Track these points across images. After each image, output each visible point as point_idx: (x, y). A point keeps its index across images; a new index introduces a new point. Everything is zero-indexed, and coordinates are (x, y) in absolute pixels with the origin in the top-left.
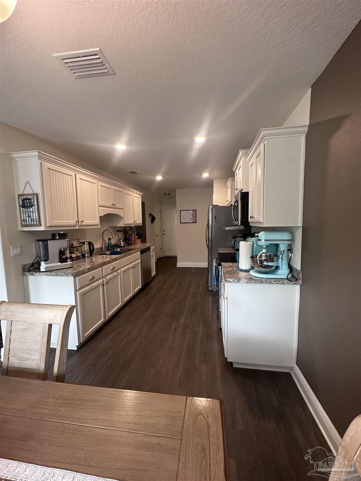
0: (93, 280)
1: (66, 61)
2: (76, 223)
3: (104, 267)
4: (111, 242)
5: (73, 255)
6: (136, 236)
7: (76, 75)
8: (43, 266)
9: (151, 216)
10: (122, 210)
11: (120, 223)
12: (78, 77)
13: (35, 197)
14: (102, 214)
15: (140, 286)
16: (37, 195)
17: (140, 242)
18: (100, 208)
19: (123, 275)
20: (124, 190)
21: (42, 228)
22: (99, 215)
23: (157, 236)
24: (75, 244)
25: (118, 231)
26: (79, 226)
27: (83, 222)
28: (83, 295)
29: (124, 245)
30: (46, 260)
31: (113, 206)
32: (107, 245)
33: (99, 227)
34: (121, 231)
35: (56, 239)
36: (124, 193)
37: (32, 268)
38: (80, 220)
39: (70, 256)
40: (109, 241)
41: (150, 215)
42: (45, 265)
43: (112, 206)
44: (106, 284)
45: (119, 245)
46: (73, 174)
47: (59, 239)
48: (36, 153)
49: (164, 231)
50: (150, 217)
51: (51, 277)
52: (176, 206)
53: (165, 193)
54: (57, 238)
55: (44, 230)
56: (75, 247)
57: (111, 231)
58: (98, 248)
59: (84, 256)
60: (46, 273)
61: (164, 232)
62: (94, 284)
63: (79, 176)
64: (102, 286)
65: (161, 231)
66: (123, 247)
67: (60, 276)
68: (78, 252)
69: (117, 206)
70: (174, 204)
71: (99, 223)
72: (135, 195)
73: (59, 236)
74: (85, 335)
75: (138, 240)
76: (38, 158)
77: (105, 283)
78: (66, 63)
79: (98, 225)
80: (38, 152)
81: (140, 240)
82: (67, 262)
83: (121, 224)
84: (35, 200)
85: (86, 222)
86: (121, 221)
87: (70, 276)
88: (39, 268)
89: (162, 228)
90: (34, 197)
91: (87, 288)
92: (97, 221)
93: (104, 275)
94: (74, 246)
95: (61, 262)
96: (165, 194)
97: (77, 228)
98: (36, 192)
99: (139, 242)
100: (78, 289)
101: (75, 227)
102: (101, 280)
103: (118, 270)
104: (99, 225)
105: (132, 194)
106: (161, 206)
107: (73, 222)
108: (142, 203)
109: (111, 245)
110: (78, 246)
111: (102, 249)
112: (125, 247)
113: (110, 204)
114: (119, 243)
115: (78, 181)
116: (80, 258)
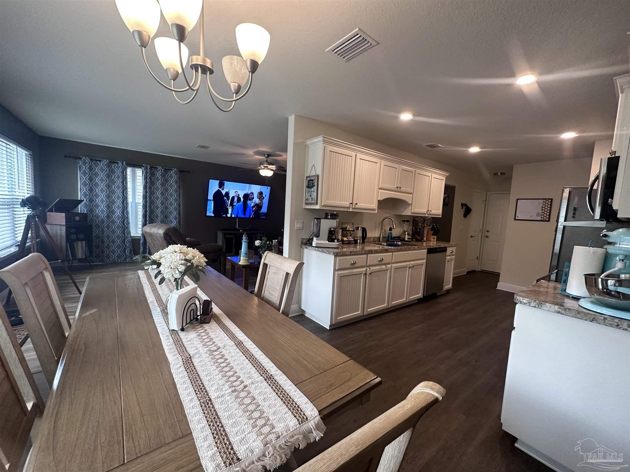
0: (353, 265)
1: (336, 51)
2: (350, 205)
3: (369, 255)
4: (391, 233)
5: (345, 239)
6: (430, 231)
7: (345, 58)
8: (315, 242)
9: (464, 207)
10: (411, 195)
11: (405, 211)
12: (347, 60)
13: (317, 178)
14: (381, 198)
15: (420, 295)
16: (318, 176)
17: (435, 240)
18: (380, 191)
19: (395, 272)
20: (417, 170)
21: (317, 207)
22: (378, 199)
23: (471, 237)
24: (348, 227)
25: (403, 221)
26: (352, 208)
27: (357, 204)
28: (341, 277)
29: (408, 239)
30: (318, 236)
31: (398, 189)
32: (387, 236)
33: (376, 212)
34: (407, 221)
35: (328, 219)
36: (417, 173)
37: (308, 242)
38: (354, 203)
39: (342, 239)
40: (390, 232)
41: (463, 205)
42: (316, 241)
43: (396, 189)
44: (369, 275)
45: (402, 238)
46: (353, 154)
47: (331, 219)
48: (321, 138)
49: (488, 231)
50: (462, 208)
51: (318, 252)
52: (510, 194)
53: (496, 172)
54: (329, 217)
55: (318, 208)
56: (348, 231)
57: (392, 219)
58: (375, 237)
59: (356, 242)
60: (315, 248)
61: (487, 234)
62: (355, 270)
63: (360, 156)
64: (364, 276)
65: (482, 231)
66: (407, 241)
67: (325, 253)
68: (351, 237)
69: (403, 189)
70: (507, 191)
71: (377, 208)
72: (434, 176)
73: (331, 215)
74: (338, 318)
75: (433, 237)
76: (322, 142)
77: (368, 273)
78: (336, 52)
79: (374, 210)
80: (323, 137)
81: (435, 237)
82: (334, 242)
83: (408, 212)
84: (316, 181)
85: (360, 205)
86: (408, 209)
87: (332, 254)
88: (311, 244)
89: (484, 227)
90: (315, 178)
91: (347, 271)
92: (375, 205)
93: (368, 264)
94: (347, 229)
95: (329, 241)
96: (496, 174)
97: (351, 210)
98: (318, 173)
99: (433, 240)
100: (337, 269)
101: (348, 209)
102: (364, 269)
103: (389, 264)
104: (376, 211)
105: (430, 174)
106: (488, 193)
107: (347, 204)
108: (445, 186)
109: (391, 237)
110: (351, 230)
111: (379, 238)
112: (410, 241)
113: (393, 187)
114: (402, 237)
115: (358, 161)
116: (350, 243)
